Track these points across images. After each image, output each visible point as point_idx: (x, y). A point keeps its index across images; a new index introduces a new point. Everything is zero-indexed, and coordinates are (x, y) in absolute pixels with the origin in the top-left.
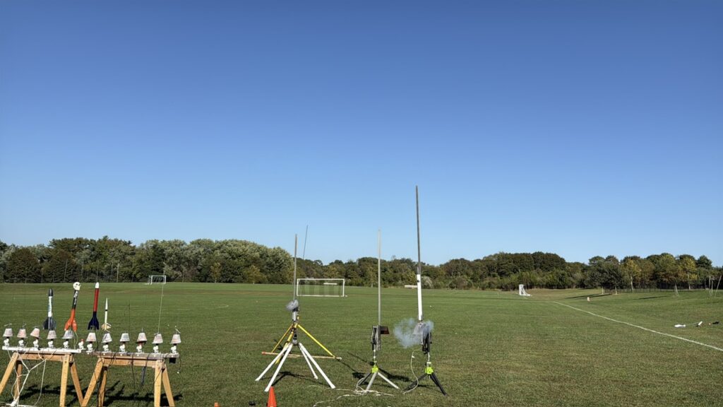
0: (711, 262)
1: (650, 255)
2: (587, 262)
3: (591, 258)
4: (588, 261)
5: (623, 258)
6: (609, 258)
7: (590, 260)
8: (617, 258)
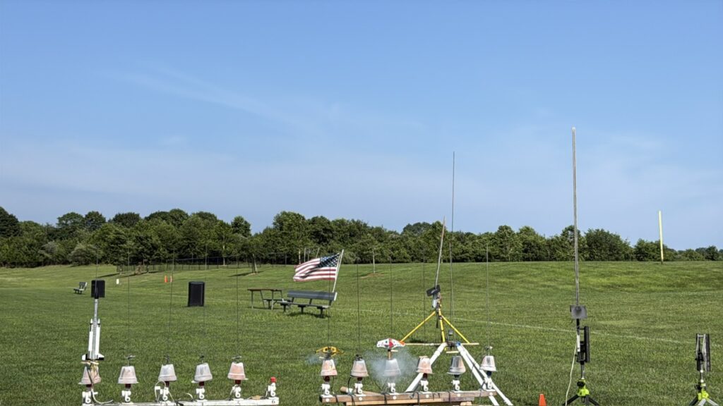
0: (250, 225)
1: (154, 212)
2: (54, 223)
3: (61, 216)
4: (57, 221)
5: (112, 217)
6: (90, 215)
7: (60, 219)
8: (104, 215)
